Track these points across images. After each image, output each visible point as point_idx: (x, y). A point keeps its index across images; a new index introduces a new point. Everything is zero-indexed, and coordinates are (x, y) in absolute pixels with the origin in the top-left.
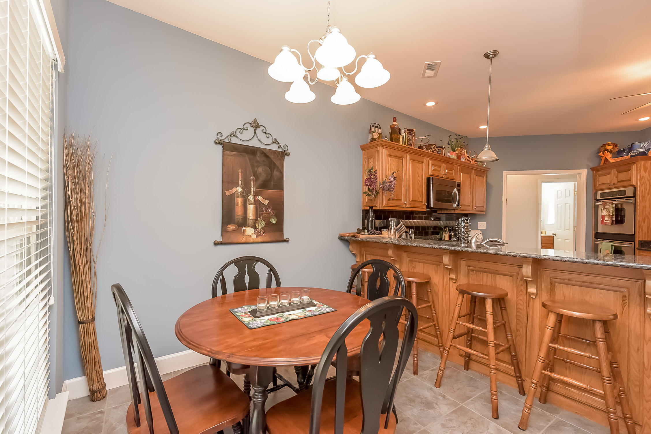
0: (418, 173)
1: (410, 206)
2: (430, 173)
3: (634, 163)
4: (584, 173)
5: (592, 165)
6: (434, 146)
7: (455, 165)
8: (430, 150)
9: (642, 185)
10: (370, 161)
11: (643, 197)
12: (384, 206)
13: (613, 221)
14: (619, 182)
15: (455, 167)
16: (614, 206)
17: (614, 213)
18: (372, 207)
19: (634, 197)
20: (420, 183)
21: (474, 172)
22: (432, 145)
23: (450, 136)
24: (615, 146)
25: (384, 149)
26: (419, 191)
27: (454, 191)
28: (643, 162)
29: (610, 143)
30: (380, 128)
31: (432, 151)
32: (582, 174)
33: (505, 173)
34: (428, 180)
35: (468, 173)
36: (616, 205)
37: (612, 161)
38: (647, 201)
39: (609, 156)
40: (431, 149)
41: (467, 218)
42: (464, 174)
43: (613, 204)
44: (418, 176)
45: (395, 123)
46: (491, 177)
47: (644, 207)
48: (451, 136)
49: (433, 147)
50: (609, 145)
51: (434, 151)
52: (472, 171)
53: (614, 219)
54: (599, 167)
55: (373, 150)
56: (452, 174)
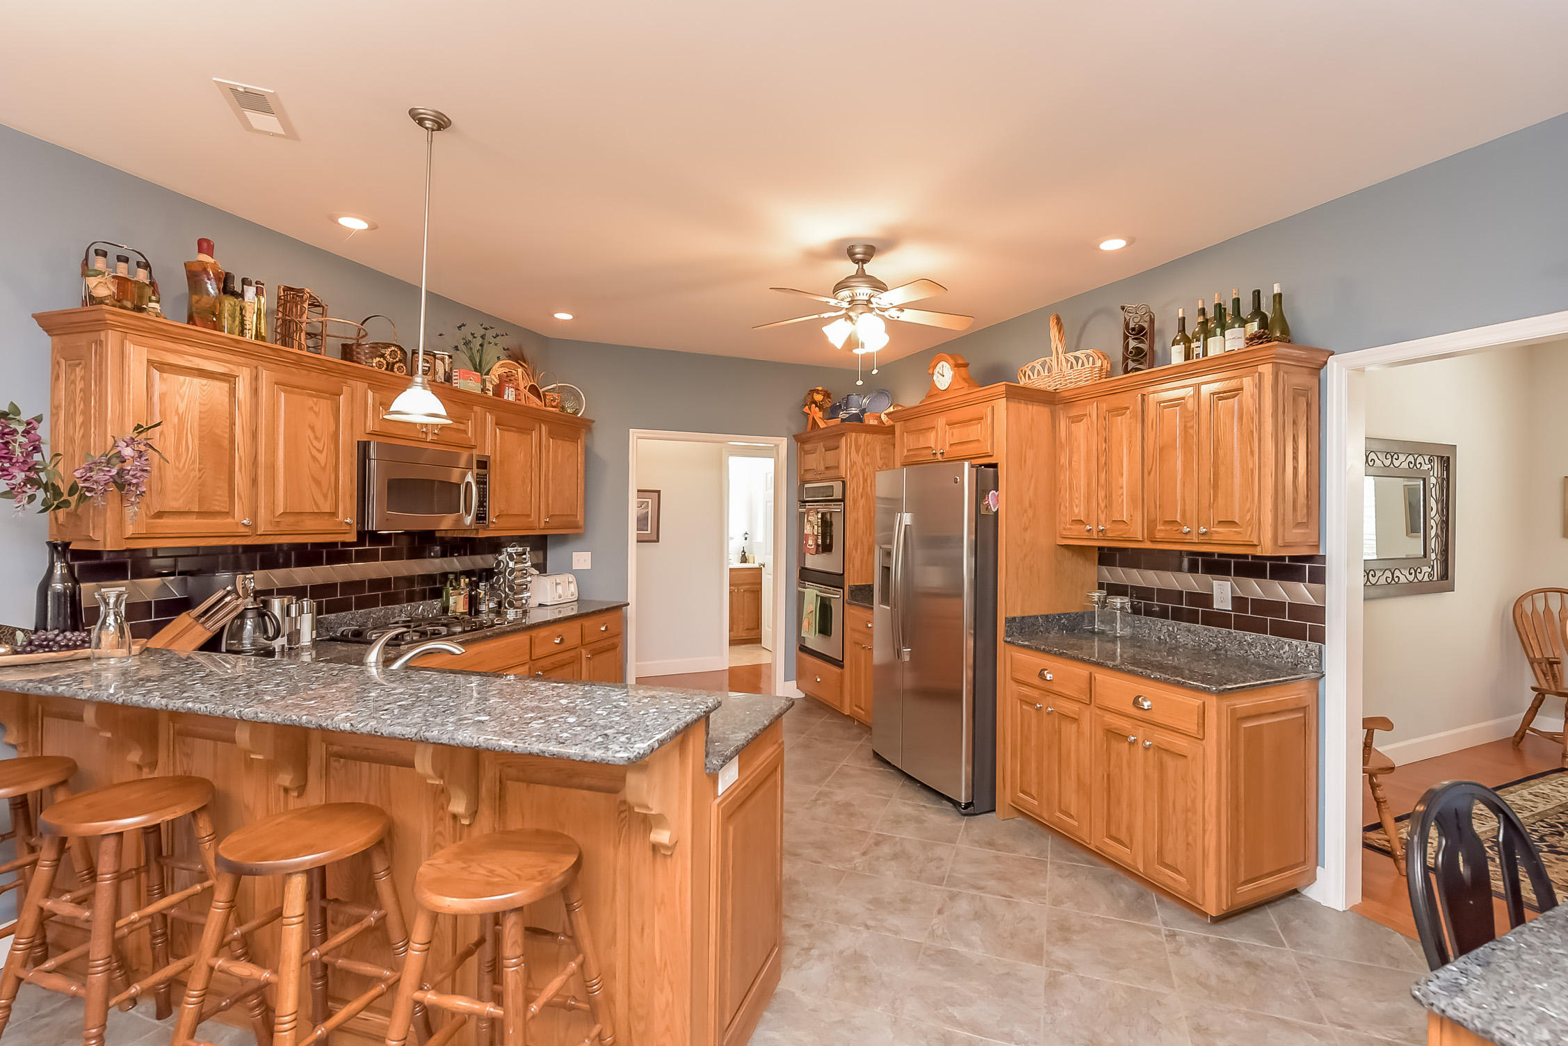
0: (312, 428)
1: (270, 529)
2: (370, 426)
3: (843, 435)
4: (783, 443)
5: (795, 430)
6: (393, 348)
7: (476, 408)
8: (378, 359)
9: (853, 478)
10: (72, 377)
11: (855, 501)
12: (127, 538)
13: (818, 545)
14: (827, 468)
15: (476, 412)
16: (820, 516)
17: (820, 531)
18: (68, 544)
19: (843, 500)
20: (322, 458)
21: (543, 427)
22: (387, 346)
23: (460, 327)
24: (827, 395)
25: (127, 343)
26: (318, 483)
27: (466, 480)
28: (854, 434)
29: (820, 388)
30: (147, 266)
31: (388, 364)
32: (780, 447)
33: (633, 433)
34: (363, 448)
35: (524, 431)
36: (823, 514)
37: (822, 425)
38: (861, 510)
39: (817, 414)
40: (383, 356)
41: (520, 549)
42: (506, 433)
43: (818, 512)
44: (312, 436)
45: (204, 258)
46: (602, 443)
47: (857, 521)
48: (464, 325)
49: (388, 353)
50: (818, 392)
51: (394, 364)
52: (537, 426)
53: (820, 542)
54: (804, 436)
55: (83, 340)
56: (465, 432)
